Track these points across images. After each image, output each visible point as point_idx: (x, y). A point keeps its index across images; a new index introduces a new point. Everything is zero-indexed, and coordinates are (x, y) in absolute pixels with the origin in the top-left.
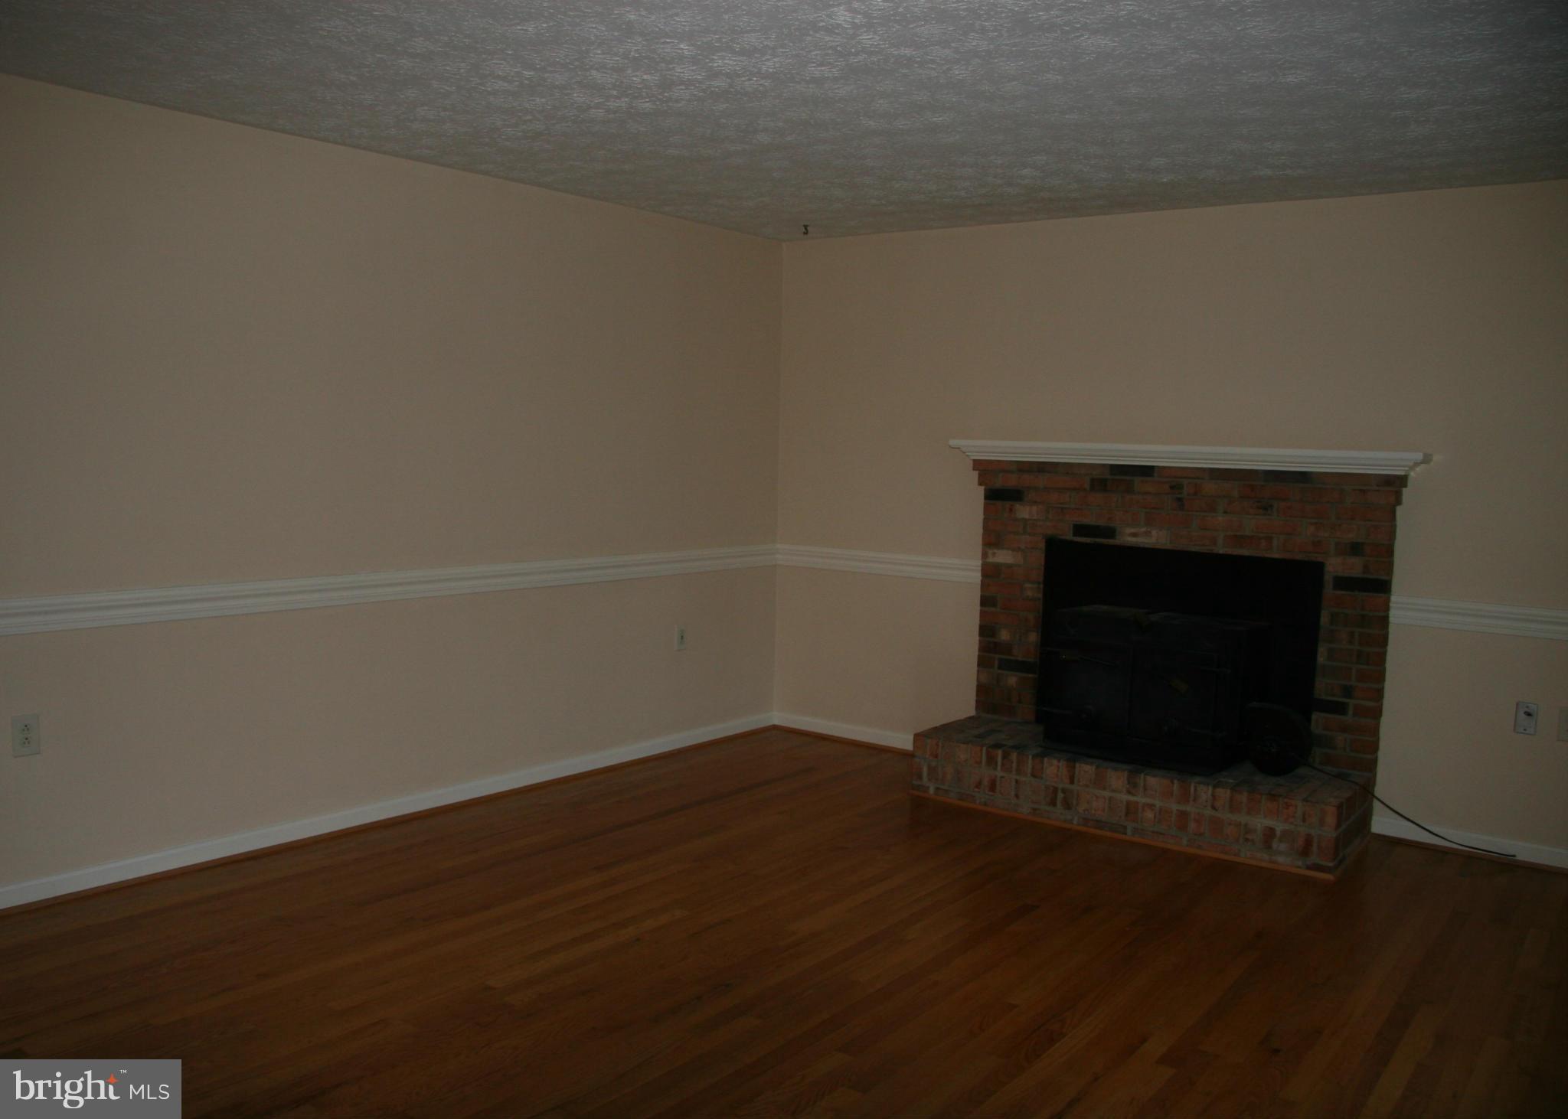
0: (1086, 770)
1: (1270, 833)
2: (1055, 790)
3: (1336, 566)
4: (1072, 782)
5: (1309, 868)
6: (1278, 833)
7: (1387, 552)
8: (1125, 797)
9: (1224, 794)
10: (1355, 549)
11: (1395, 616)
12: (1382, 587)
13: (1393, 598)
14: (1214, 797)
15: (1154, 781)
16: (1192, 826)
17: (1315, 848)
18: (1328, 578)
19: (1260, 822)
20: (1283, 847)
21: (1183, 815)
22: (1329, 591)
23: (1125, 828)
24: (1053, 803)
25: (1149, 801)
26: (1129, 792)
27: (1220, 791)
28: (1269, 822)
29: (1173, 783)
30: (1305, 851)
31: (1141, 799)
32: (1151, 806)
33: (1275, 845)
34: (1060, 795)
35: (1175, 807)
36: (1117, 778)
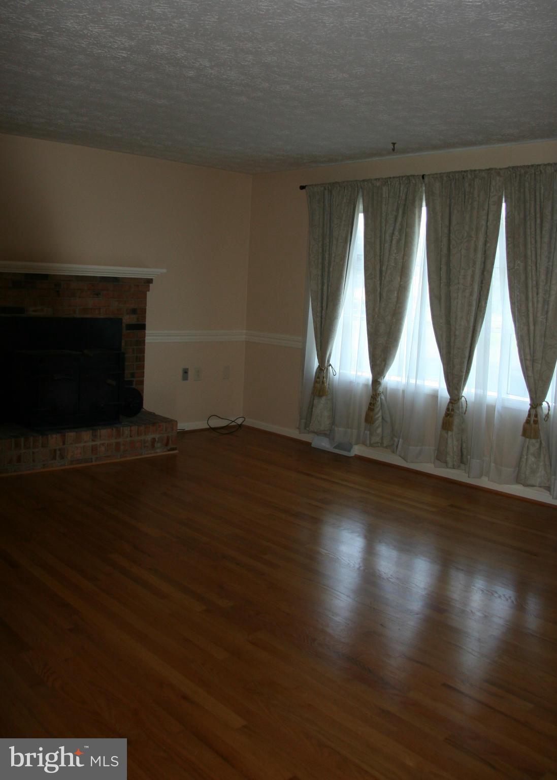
0: (71, 435)
1: (154, 440)
2: (55, 451)
3: (127, 319)
4: (64, 443)
5: (169, 451)
6: (157, 439)
7: (144, 311)
8: (91, 443)
9: (135, 428)
10: (134, 311)
11: (148, 339)
12: (142, 327)
13: (147, 332)
14: (131, 431)
15: (104, 432)
16: (122, 447)
17: (170, 442)
18: (124, 325)
19: (149, 437)
20: (159, 445)
21: (118, 444)
22: (124, 331)
23: (92, 459)
24: (54, 458)
25: (102, 442)
26: (93, 441)
27: (133, 428)
28: (153, 436)
29: (112, 429)
30: (167, 444)
31: (98, 443)
32: (103, 444)
33: (156, 446)
34: (58, 452)
35: (114, 441)
36: (86, 435)
